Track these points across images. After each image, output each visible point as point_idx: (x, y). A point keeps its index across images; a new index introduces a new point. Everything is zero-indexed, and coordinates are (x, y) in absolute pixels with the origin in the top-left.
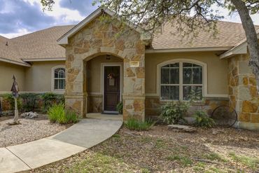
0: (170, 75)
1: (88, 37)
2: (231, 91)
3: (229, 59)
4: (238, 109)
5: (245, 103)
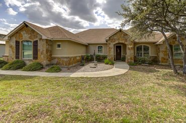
0: (139, 49)
1: (115, 37)
2: (158, 54)
3: (157, 45)
4: (160, 59)
5: (162, 58)
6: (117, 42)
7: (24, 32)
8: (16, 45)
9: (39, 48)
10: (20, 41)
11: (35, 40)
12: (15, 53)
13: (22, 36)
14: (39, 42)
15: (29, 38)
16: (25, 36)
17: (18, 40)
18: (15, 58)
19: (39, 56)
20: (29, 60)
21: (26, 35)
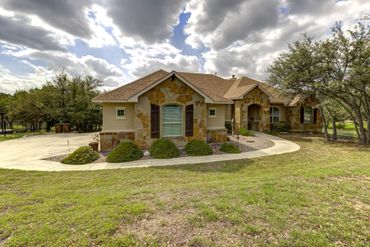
6: (251, 103)
7: (168, 89)
8: (152, 113)
9: (194, 118)
10: (160, 105)
11: (188, 103)
12: (150, 128)
13: (164, 97)
14: (195, 107)
15: (178, 100)
16: (170, 96)
17: (155, 103)
18: (149, 137)
19: (195, 131)
20: (177, 138)
21: (171, 94)
